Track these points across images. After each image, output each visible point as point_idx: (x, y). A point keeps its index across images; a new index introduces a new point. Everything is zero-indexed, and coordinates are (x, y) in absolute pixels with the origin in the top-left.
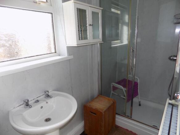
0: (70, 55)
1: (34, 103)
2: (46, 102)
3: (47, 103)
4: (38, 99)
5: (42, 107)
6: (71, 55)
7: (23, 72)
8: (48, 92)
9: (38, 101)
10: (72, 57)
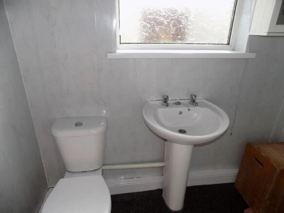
0: (250, 52)
1: (174, 104)
2: (187, 108)
3: (189, 110)
4: (181, 101)
5: (181, 113)
6: (253, 52)
7: (172, 59)
8: (195, 96)
9: (179, 103)
10: (253, 56)
